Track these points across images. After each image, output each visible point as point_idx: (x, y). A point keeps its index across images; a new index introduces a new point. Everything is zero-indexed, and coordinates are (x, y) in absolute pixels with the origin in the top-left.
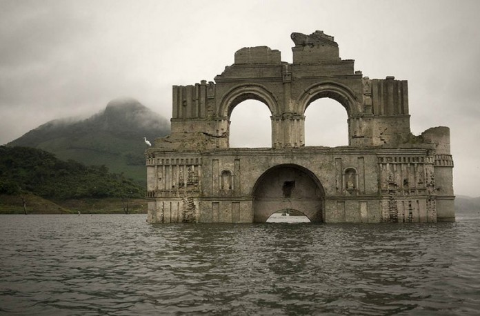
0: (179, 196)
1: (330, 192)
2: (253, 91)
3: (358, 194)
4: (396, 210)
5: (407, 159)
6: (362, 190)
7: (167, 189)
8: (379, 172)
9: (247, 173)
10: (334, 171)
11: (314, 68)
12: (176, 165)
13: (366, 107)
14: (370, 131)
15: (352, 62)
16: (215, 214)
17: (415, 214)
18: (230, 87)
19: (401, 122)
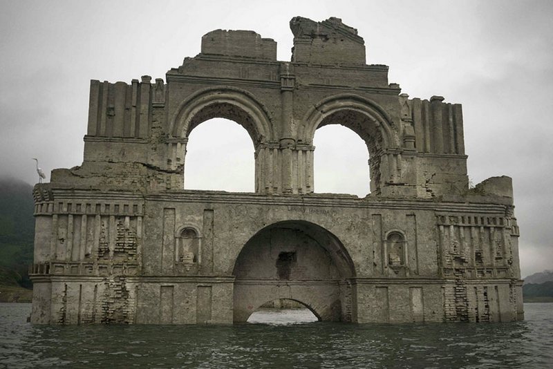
0: (97, 273)
1: (364, 271)
2: (233, 99)
3: (408, 274)
4: (466, 301)
5: (479, 219)
6: (414, 268)
7: (75, 259)
8: (439, 238)
9: (224, 235)
10: (370, 235)
11: (328, 72)
12: (94, 216)
13: (405, 138)
14: (412, 174)
15: (384, 69)
16: (166, 307)
17: (493, 308)
18: (193, 90)
19: (455, 165)
